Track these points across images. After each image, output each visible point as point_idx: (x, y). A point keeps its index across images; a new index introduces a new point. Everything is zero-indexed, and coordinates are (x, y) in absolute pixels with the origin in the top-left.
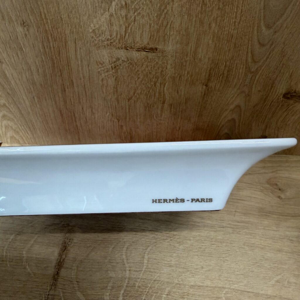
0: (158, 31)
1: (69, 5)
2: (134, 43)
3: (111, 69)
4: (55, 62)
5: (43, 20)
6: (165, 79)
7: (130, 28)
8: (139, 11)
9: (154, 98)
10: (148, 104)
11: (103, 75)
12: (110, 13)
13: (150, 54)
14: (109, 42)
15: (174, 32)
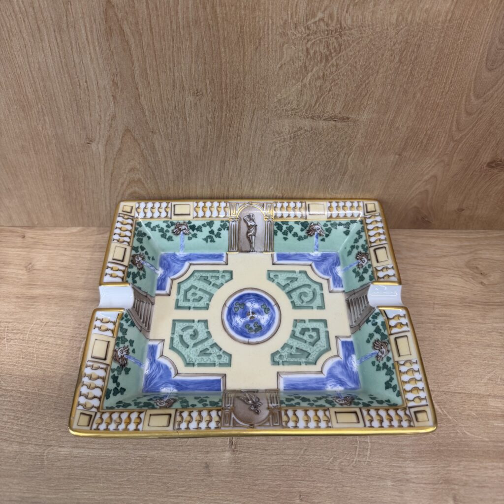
0: (355, 100)
1: (258, 75)
2: (324, 112)
3: (289, 139)
4: (223, 132)
5: (222, 90)
6: (351, 149)
7: (322, 98)
8: (337, 82)
9: (334, 169)
10: (325, 175)
11: (277, 146)
12: (303, 83)
13: (339, 123)
14: (294, 112)
15: (372, 101)
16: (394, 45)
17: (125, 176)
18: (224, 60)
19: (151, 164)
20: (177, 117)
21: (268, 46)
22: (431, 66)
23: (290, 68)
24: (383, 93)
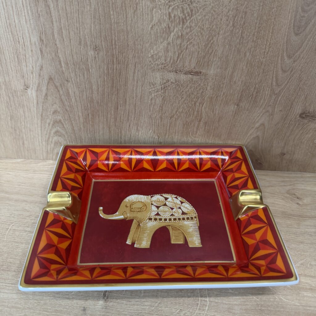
0: (204, 57)
1: (136, 34)
2: (183, 67)
3: (160, 89)
4: (115, 82)
5: (113, 46)
6: (204, 99)
7: (182, 54)
8: (191, 41)
9: (193, 117)
10: (187, 122)
11: (153, 95)
12: (168, 42)
13: (195, 77)
14: (163, 66)
15: (216, 58)
16: (229, 11)
17: (50, 118)
18: (113, 21)
19: (67, 107)
20: (83, 68)
21: (143, 10)
22: (255, 30)
23: (158, 28)
24: (223, 51)
